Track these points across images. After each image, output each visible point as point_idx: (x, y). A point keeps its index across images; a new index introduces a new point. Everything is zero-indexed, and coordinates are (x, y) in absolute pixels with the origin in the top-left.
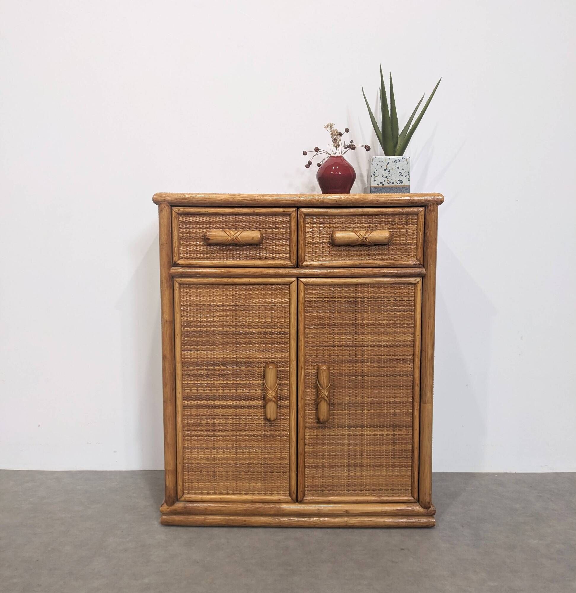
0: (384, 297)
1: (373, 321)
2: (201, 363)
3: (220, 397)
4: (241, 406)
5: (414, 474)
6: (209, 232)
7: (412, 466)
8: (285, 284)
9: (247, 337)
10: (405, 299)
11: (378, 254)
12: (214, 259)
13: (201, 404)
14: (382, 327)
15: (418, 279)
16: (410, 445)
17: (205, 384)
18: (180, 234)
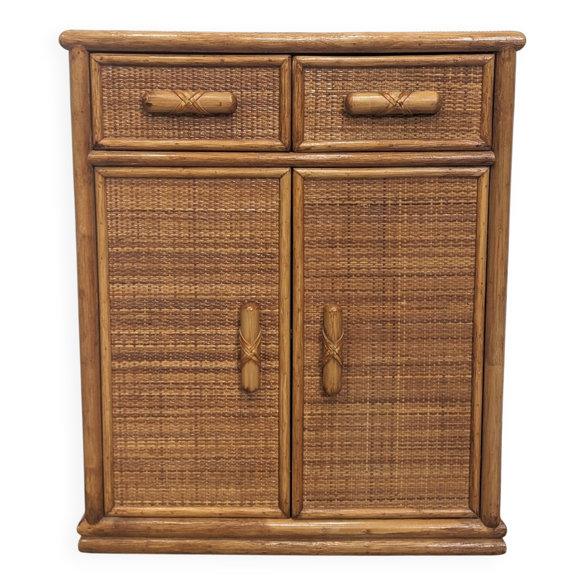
0: (428, 198)
1: (411, 237)
2: (139, 303)
3: (171, 355)
4: (203, 369)
5: (473, 473)
6: (150, 93)
7: (471, 462)
8: (272, 178)
9: (212, 262)
10: (462, 201)
11: (420, 129)
12: (158, 137)
13: (140, 366)
14: (426, 245)
15: (483, 170)
16: (468, 429)
17: (147, 335)
18: (104, 97)
